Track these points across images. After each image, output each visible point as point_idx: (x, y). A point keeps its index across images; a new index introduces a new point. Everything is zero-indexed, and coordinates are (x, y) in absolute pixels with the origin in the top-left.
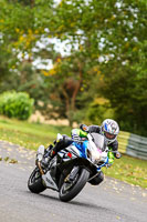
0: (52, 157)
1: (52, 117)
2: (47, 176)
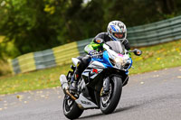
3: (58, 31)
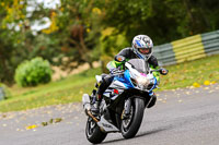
0: (100, 101)
1: (73, 68)
2: (103, 122)
3: (178, 20)
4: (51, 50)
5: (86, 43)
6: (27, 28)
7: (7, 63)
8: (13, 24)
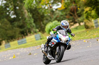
4: (62, 17)
5: (77, 14)
6: (51, 7)
7: (42, 23)
8: (45, 6)
